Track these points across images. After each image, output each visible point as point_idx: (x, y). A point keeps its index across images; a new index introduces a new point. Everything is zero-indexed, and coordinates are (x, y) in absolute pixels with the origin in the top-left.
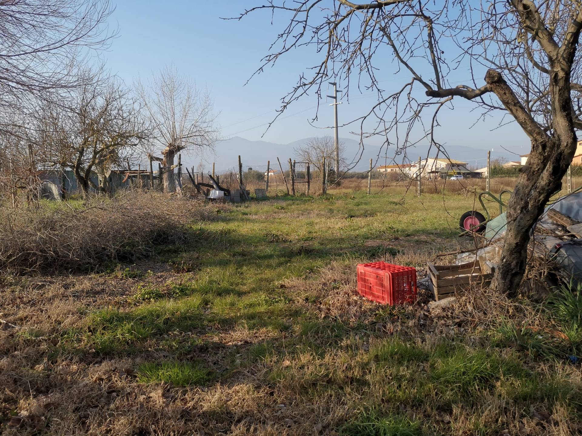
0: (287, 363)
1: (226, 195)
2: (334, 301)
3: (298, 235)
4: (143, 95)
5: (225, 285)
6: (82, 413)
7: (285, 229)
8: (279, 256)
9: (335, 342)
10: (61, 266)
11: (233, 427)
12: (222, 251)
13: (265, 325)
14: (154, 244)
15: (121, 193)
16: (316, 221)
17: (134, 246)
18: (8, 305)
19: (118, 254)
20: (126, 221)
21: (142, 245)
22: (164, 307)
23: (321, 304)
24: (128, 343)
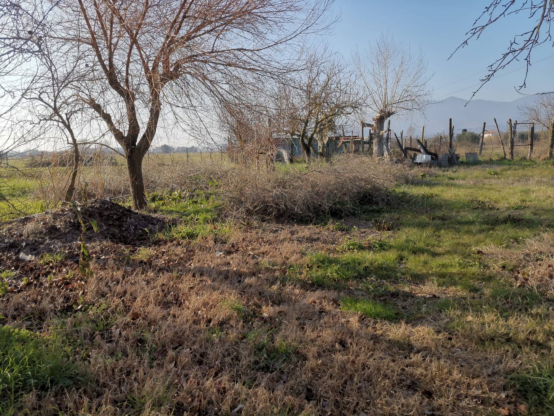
0: (470, 318)
1: (434, 160)
2: (535, 272)
3: (509, 203)
4: (359, 67)
5: (421, 245)
6: (301, 321)
7: (494, 195)
8: (481, 223)
9: (525, 309)
10: (289, 217)
11: (412, 355)
12: (422, 214)
13: (455, 284)
14: (361, 204)
15: (336, 157)
16: (533, 189)
17: (343, 205)
18: (254, 242)
19: (331, 210)
20: (339, 183)
21: (350, 204)
22: (365, 257)
23: (519, 273)
24: (335, 280)
